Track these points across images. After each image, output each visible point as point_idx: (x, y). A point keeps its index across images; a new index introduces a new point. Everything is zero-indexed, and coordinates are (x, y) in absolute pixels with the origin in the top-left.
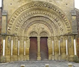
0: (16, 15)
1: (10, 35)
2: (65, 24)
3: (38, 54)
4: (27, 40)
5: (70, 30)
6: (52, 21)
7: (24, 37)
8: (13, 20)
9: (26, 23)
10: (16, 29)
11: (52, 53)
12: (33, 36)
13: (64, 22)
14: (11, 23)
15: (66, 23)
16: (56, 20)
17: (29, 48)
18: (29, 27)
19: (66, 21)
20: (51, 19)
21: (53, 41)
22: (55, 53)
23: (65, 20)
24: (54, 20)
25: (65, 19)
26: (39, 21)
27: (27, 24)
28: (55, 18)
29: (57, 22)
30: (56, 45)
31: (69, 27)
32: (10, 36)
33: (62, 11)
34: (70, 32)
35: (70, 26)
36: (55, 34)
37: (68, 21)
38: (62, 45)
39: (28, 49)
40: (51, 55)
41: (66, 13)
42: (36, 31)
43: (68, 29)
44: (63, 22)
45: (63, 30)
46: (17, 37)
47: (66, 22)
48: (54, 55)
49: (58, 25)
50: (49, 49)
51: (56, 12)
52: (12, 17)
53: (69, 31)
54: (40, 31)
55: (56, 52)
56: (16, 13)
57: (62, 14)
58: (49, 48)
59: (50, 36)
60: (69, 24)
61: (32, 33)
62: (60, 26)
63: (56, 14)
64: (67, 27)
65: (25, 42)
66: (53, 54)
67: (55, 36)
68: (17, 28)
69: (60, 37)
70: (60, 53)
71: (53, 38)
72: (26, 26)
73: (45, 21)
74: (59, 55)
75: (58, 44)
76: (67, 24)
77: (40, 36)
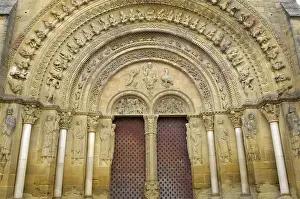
0: (52, 21)
1: (16, 101)
2: (263, 56)
3: (149, 187)
4: (103, 127)
5: (288, 79)
6: (205, 48)
7: (89, 115)
8: (38, 41)
9: (98, 61)
10: (55, 81)
11: (210, 186)
12: (126, 114)
13: (256, 50)
14: (30, 50)
15: (265, 52)
16: (218, 46)
17: (110, 162)
18: (111, 78)
19: (264, 41)
20: (199, 44)
21: (210, 134)
22: (223, 186)
23: (260, 38)
24: (211, 44)
25: (259, 34)
26: (150, 56)
27: (103, 65)
28: (217, 37)
29: (224, 52)
30: (226, 150)
31: (283, 67)
32: (14, 106)
33: (246, 5)
34: (290, 88)
35: (285, 63)
36: (218, 104)
37: (273, 42)
38: (257, 146)
39: (106, 165)
40: (205, 191)
41: (260, 10)
42: (140, 95)
43: (278, 74)
44: (250, 51)
45: (251, 81)
46: (53, 113)
47: (265, 46)
48: (218, 195)
49: (229, 64)
50: (193, 166)
51: (219, 12)
52: (35, 28)
53: (281, 84)
54: (155, 92)
55: (228, 181)
56: (54, 12)
57: (246, 18)
58: (196, 164)
59: (197, 113)
60: (281, 54)
61: (123, 100)
62: (239, 68)
63: (219, 19)
64: (274, 69)
65: (92, 135)
66: (215, 190)
67: (217, 108)
68: (56, 73)
69: (240, 111)
70: (244, 185)
71: (209, 118)
72: (98, 70)
73: (175, 51)
74: (244, 191)
75: (232, 145)
76: (272, 54)
77: (156, 111)
